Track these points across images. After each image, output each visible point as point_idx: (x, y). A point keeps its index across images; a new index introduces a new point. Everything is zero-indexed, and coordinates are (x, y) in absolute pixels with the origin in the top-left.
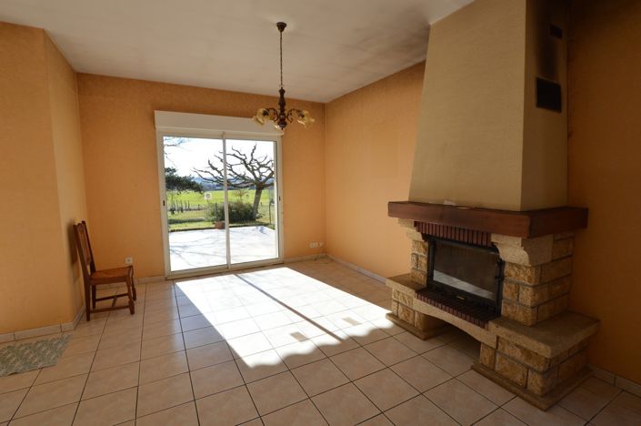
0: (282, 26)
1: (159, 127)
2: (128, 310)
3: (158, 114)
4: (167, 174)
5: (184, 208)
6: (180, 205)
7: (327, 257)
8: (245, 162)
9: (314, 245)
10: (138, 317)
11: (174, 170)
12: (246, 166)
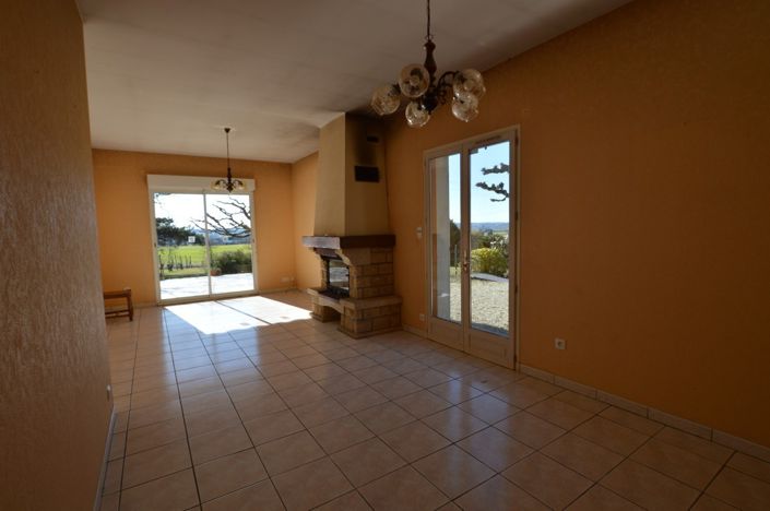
0: (227, 130)
1: (150, 187)
2: (128, 318)
3: (150, 177)
4: (162, 225)
5: (184, 265)
6: (179, 261)
7: (297, 289)
8: (245, 212)
9: (285, 279)
10: (136, 322)
11: (171, 221)
12: (246, 214)
